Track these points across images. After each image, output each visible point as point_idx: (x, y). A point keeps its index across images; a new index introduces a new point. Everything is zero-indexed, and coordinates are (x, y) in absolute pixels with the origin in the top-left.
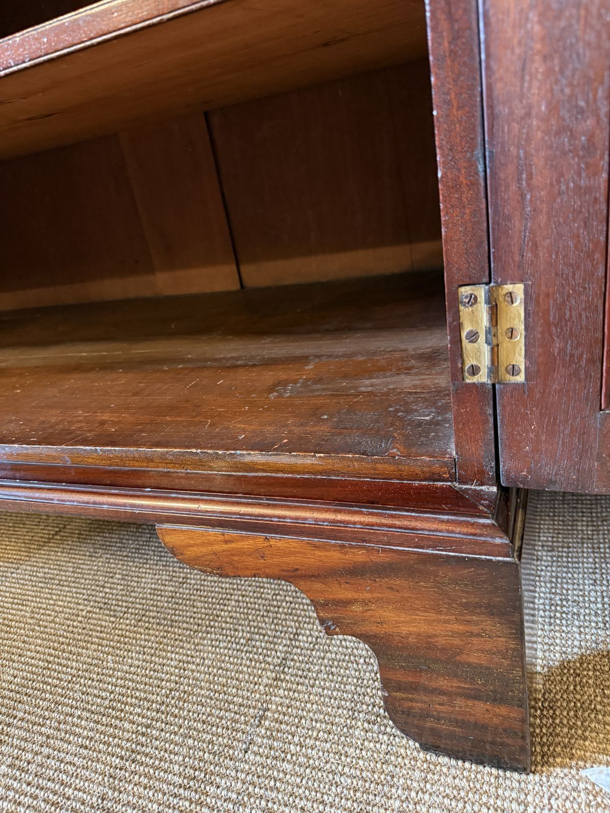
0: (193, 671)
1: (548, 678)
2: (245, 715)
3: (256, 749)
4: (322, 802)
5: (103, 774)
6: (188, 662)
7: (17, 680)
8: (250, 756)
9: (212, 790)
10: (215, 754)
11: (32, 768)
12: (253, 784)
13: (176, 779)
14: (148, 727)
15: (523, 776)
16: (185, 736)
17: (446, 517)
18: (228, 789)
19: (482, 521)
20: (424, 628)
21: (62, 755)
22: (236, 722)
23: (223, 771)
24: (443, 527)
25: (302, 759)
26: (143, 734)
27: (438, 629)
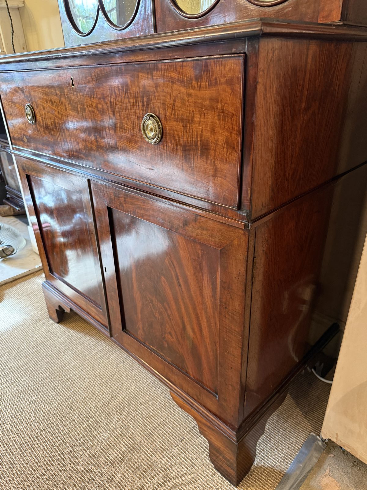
0: (171, 417)
1: (256, 467)
2: (179, 437)
3: (178, 447)
4: (187, 468)
5: (142, 435)
6: (170, 414)
7: (127, 397)
8: (176, 448)
9: (165, 452)
10: (168, 444)
11: (127, 425)
12: (174, 456)
13: (158, 445)
14: (155, 428)
15: (234, 487)
16: (163, 435)
17: (228, 427)
18: (168, 454)
19: (234, 432)
20: (220, 446)
21: (134, 426)
22: (176, 438)
23: (169, 449)
24: (226, 429)
25: (187, 456)
26: (154, 430)
27: (222, 447)
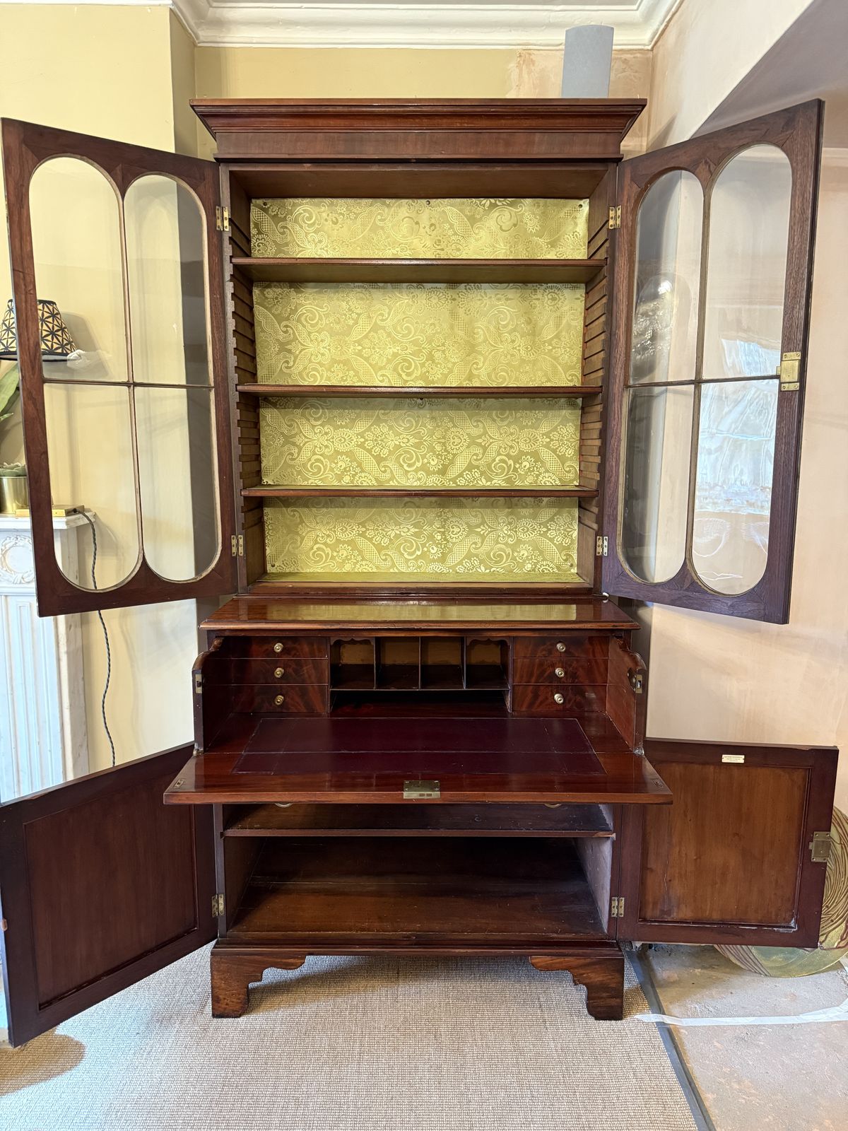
20: (600, 979)
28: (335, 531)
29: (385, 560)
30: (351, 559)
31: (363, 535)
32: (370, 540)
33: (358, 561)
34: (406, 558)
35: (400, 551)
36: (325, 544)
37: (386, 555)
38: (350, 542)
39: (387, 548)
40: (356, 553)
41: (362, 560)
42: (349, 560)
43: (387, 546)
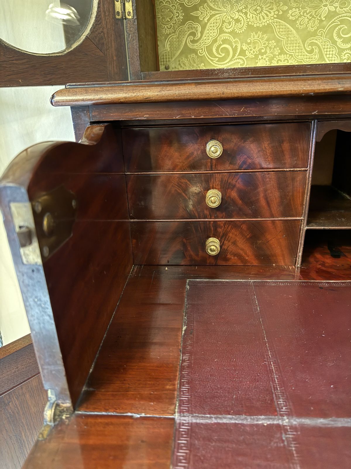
28: (246, 14)
29: (311, 52)
30: (266, 53)
31: (283, 17)
32: (293, 23)
33: (275, 56)
34: (339, 48)
35: (332, 38)
36: (233, 33)
37: (312, 44)
38: (267, 29)
39: (314, 34)
40: (273, 43)
41: (280, 54)
42: (262, 54)
43: (316, 31)
